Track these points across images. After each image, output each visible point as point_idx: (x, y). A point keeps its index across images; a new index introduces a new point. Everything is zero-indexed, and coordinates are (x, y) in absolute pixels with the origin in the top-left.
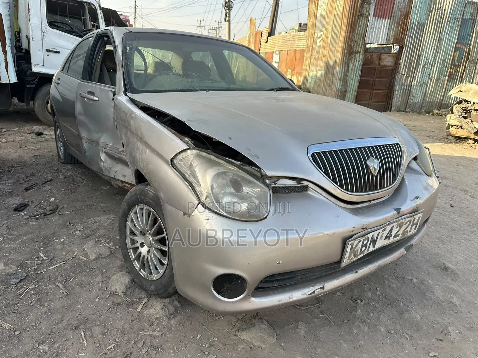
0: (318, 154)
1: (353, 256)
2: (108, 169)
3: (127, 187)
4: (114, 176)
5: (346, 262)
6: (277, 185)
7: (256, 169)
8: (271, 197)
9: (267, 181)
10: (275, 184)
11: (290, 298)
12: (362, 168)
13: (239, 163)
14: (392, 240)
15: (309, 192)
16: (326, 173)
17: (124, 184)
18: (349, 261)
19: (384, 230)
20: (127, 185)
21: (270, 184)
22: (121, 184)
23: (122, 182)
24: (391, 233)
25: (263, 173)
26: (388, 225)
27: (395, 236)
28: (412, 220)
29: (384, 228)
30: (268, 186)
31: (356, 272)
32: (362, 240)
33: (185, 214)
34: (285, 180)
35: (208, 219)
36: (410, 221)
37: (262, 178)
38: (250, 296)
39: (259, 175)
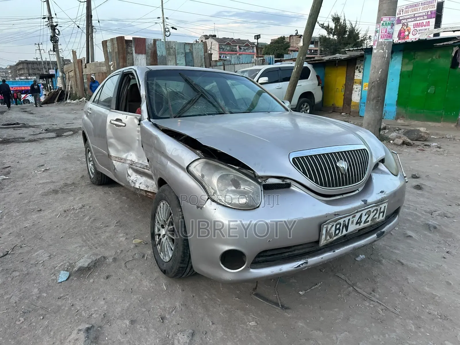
0: (297, 158)
1: (328, 238)
2: (134, 181)
3: (150, 196)
4: (139, 187)
5: (323, 242)
6: (266, 183)
7: (251, 171)
8: (262, 192)
9: (259, 180)
10: (265, 182)
11: (281, 270)
12: (333, 168)
13: (237, 168)
14: (362, 225)
15: (292, 188)
16: (304, 173)
17: (147, 193)
18: (325, 241)
19: (354, 217)
20: (150, 194)
21: (261, 182)
22: (145, 193)
23: (146, 191)
24: (361, 219)
25: (256, 174)
26: (357, 212)
27: (365, 222)
28: (379, 209)
29: (353, 215)
30: (259, 183)
31: (334, 251)
32: (335, 224)
33: (198, 207)
34: (273, 179)
35: (215, 209)
36: (377, 210)
37: (255, 178)
38: (249, 268)
39: (253, 176)
